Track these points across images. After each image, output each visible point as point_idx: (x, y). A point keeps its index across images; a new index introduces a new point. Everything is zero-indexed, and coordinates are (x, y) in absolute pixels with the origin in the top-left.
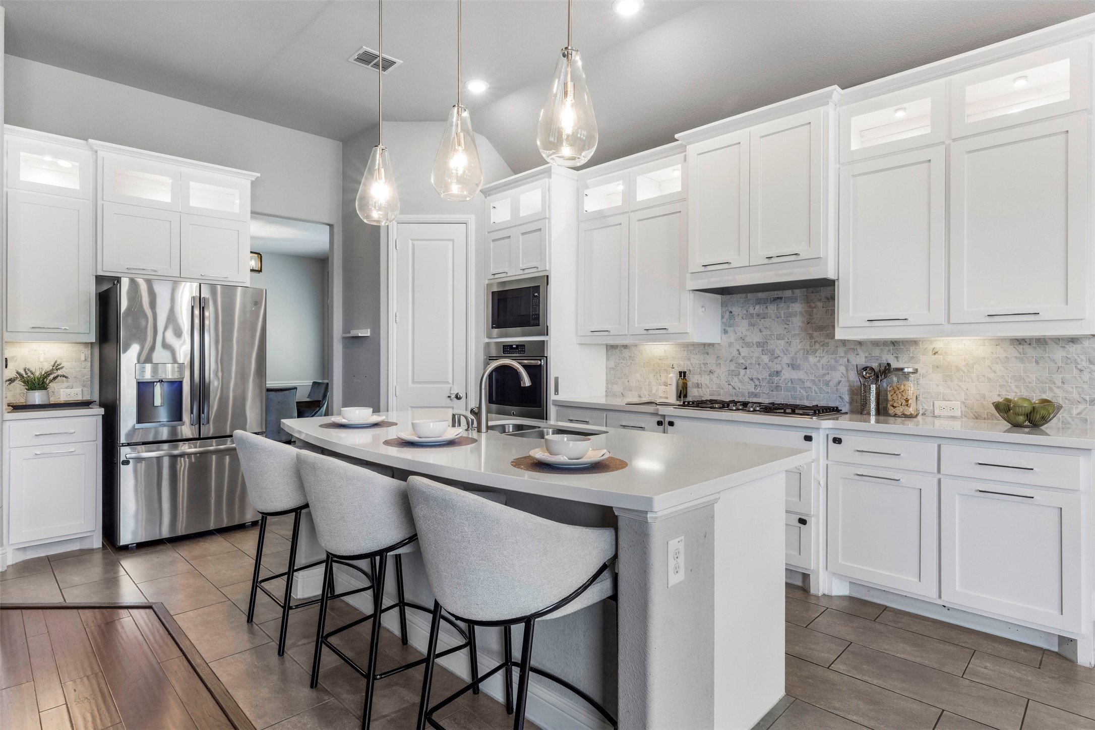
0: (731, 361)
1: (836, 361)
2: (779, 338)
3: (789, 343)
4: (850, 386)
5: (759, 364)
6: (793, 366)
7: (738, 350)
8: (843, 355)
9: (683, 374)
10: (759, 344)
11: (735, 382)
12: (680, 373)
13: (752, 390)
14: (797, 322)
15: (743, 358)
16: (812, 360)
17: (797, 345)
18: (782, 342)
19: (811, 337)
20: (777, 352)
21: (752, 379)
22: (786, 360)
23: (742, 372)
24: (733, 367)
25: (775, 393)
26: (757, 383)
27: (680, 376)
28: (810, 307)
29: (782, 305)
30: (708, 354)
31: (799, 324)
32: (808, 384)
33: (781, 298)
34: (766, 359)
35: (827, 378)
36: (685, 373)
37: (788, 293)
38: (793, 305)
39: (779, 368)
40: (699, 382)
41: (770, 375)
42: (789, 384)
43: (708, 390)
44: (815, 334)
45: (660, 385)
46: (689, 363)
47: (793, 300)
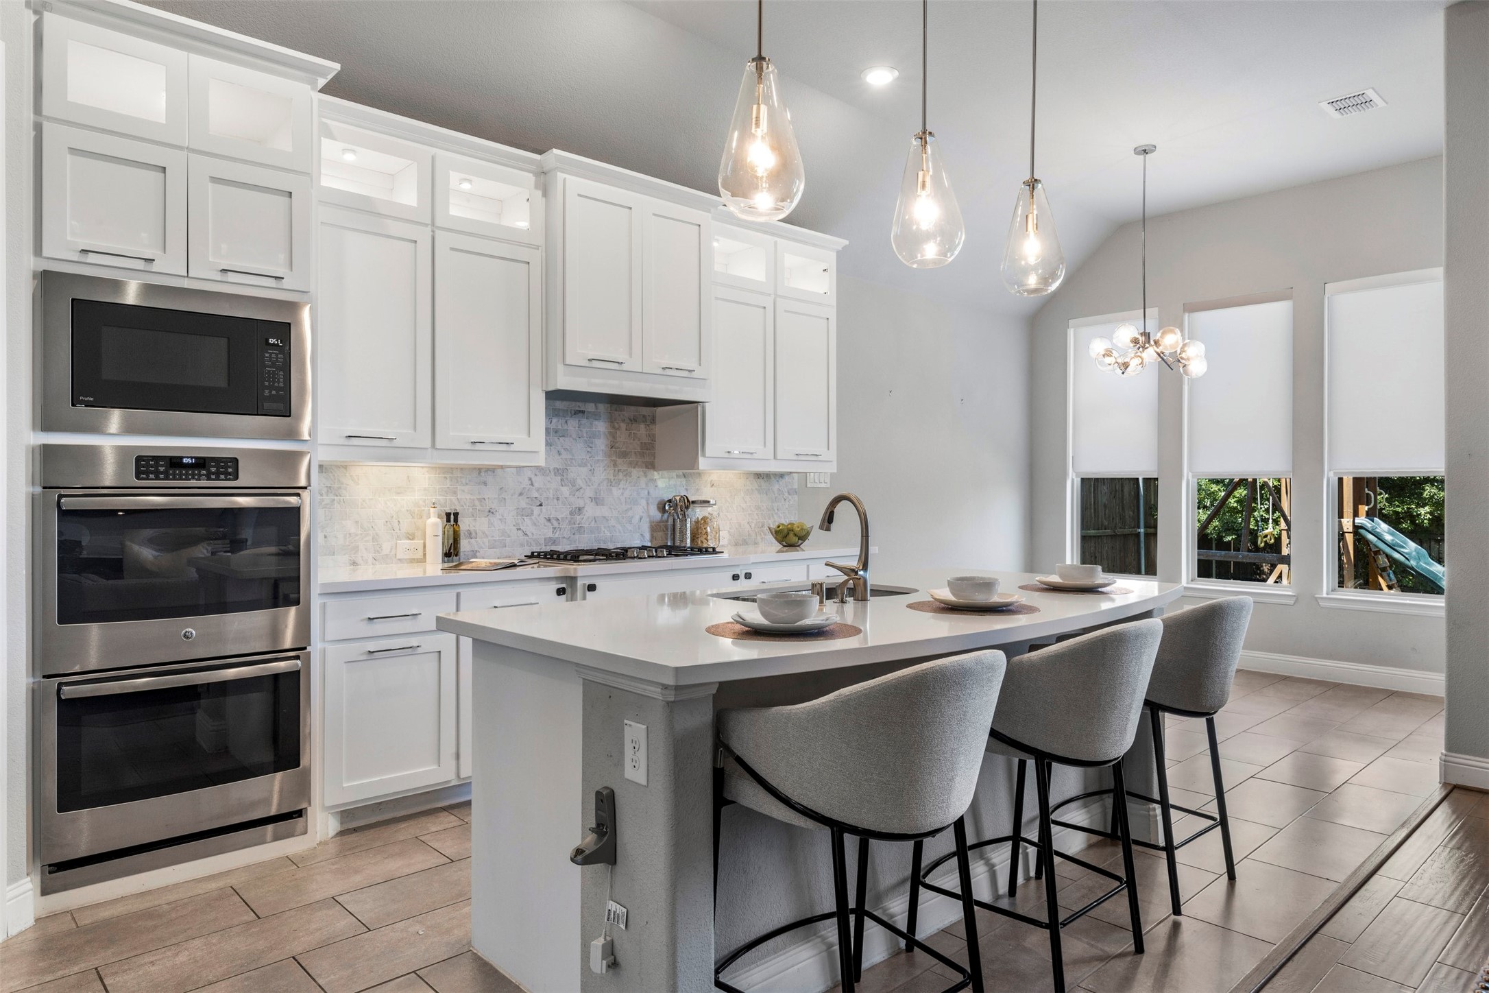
0: (521, 494)
1: (638, 494)
2: (582, 465)
3: (592, 471)
4: (651, 522)
5: (558, 499)
6: (597, 500)
7: (530, 479)
8: (644, 486)
9: (452, 518)
10: (557, 471)
11: (527, 525)
12: (448, 515)
13: (550, 534)
14: (601, 444)
15: (538, 490)
16: (616, 492)
17: (602, 473)
18: (584, 470)
19: (615, 465)
20: (580, 482)
21: (549, 520)
22: (589, 493)
23: (537, 510)
24: (523, 504)
25: (577, 536)
26: (556, 524)
27: (448, 520)
28: (613, 427)
29: (584, 421)
30: (485, 484)
31: (603, 447)
32: (612, 522)
33: (583, 412)
34: (565, 491)
35: (630, 513)
36: (456, 515)
37: (590, 407)
38: (596, 422)
39: (580, 503)
40: (472, 529)
41: (571, 513)
42: (593, 524)
43: (486, 540)
44: (619, 461)
45: (399, 538)
46: (453, 498)
47: (596, 416)
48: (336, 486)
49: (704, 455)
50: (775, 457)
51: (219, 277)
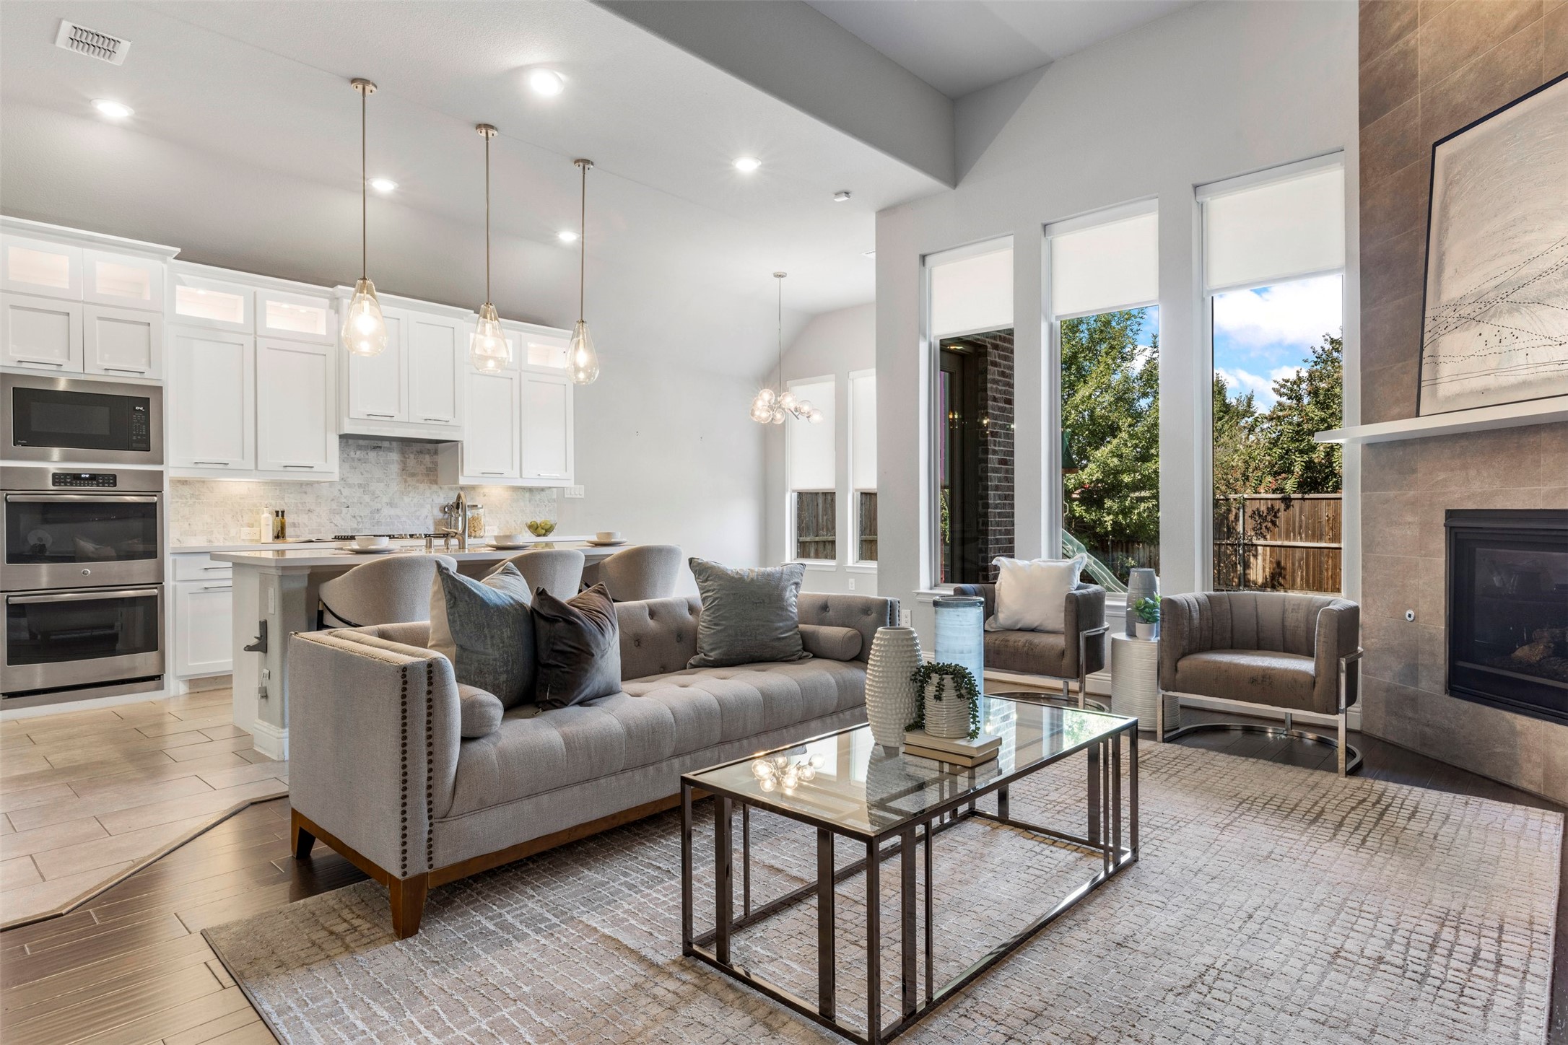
0: (333, 500)
1: (424, 501)
2: (379, 480)
3: (388, 486)
4: (434, 519)
5: (361, 503)
6: (391, 504)
7: (340, 490)
8: (429, 495)
9: (280, 514)
10: (360, 486)
11: (338, 520)
12: (277, 512)
13: (355, 526)
14: (395, 468)
15: (345, 497)
16: (407, 499)
17: (395, 486)
18: (382, 485)
19: (406, 481)
20: (378, 492)
21: (354, 517)
22: (385, 499)
23: (345, 510)
24: (334, 506)
25: (376, 527)
26: (359, 520)
27: (277, 515)
28: (405, 457)
29: (381, 453)
30: (306, 493)
31: (396, 470)
32: (404, 519)
33: (380, 447)
34: (367, 498)
35: (418, 513)
36: (283, 512)
37: (386, 444)
38: (391, 454)
39: (379, 506)
40: (296, 521)
41: (371, 512)
42: (388, 520)
43: (307, 529)
44: (409, 479)
45: (242, 526)
46: (282, 502)
47: (390, 450)
48: (197, 493)
49: (462, 475)
50: (521, 476)
51: (103, 373)
